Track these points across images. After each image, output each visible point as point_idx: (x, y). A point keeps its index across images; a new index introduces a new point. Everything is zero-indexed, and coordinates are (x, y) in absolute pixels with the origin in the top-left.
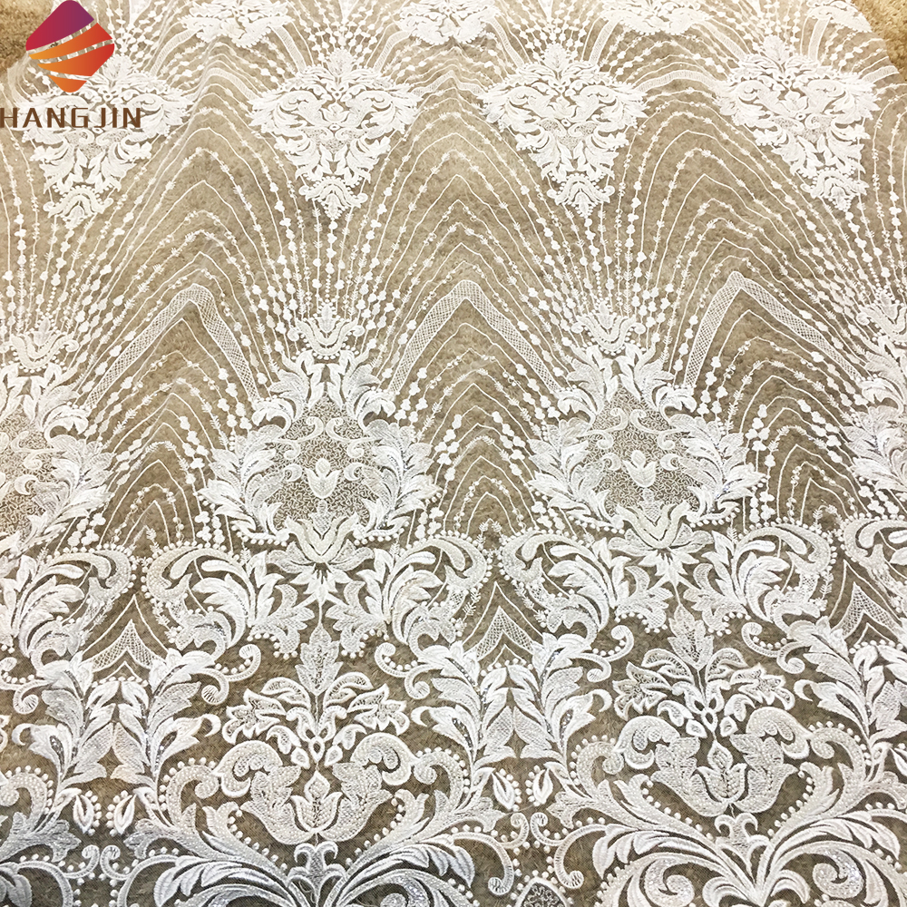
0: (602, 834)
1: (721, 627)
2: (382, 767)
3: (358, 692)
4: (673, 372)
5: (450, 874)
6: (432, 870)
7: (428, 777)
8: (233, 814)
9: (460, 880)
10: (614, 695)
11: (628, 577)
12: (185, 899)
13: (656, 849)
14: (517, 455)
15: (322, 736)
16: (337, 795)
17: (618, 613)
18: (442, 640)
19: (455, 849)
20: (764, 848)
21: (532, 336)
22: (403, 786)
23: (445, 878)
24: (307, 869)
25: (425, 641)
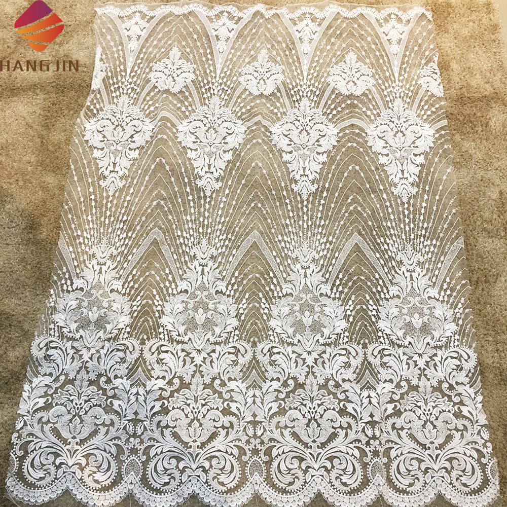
0: (276, 446)
1: (322, 382)
2: (214, 420)
3: (209, 396)
4: (325, 278)
5: (232, 454)
6: (227, 452)
7: (228, 425)
8: (171, 431)
9: (234, 456)
10: (285, 403)
11: (296, 362)
12: (158, 455)
13: (290, 451)
14: (266, 311)
15: (197, 409)
16: (201, 428)
17: (291, 375)
18: (235, 379)
19: (233, 447)
20: (321, 453)
21: (277, 259)
22: (220, 427)
23: (230, 455)
24: (192, 449)
25: (230, 379)
